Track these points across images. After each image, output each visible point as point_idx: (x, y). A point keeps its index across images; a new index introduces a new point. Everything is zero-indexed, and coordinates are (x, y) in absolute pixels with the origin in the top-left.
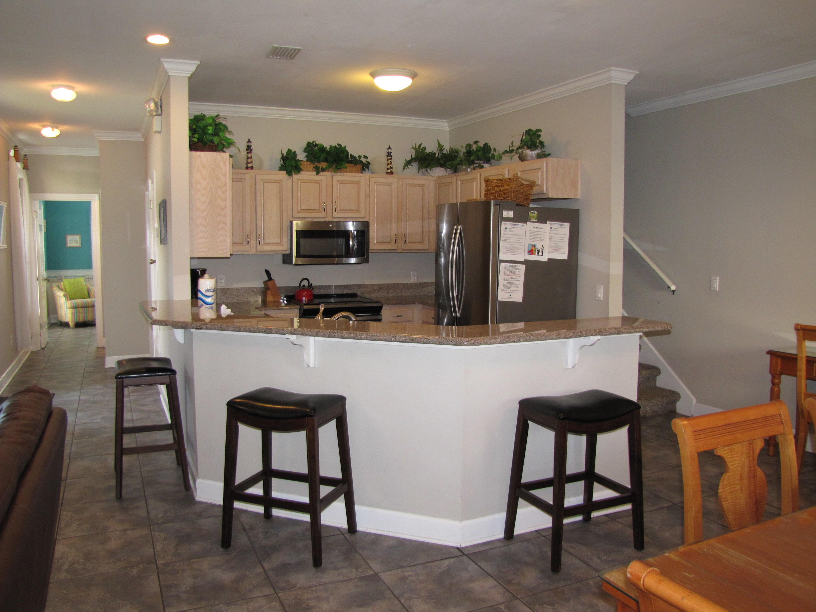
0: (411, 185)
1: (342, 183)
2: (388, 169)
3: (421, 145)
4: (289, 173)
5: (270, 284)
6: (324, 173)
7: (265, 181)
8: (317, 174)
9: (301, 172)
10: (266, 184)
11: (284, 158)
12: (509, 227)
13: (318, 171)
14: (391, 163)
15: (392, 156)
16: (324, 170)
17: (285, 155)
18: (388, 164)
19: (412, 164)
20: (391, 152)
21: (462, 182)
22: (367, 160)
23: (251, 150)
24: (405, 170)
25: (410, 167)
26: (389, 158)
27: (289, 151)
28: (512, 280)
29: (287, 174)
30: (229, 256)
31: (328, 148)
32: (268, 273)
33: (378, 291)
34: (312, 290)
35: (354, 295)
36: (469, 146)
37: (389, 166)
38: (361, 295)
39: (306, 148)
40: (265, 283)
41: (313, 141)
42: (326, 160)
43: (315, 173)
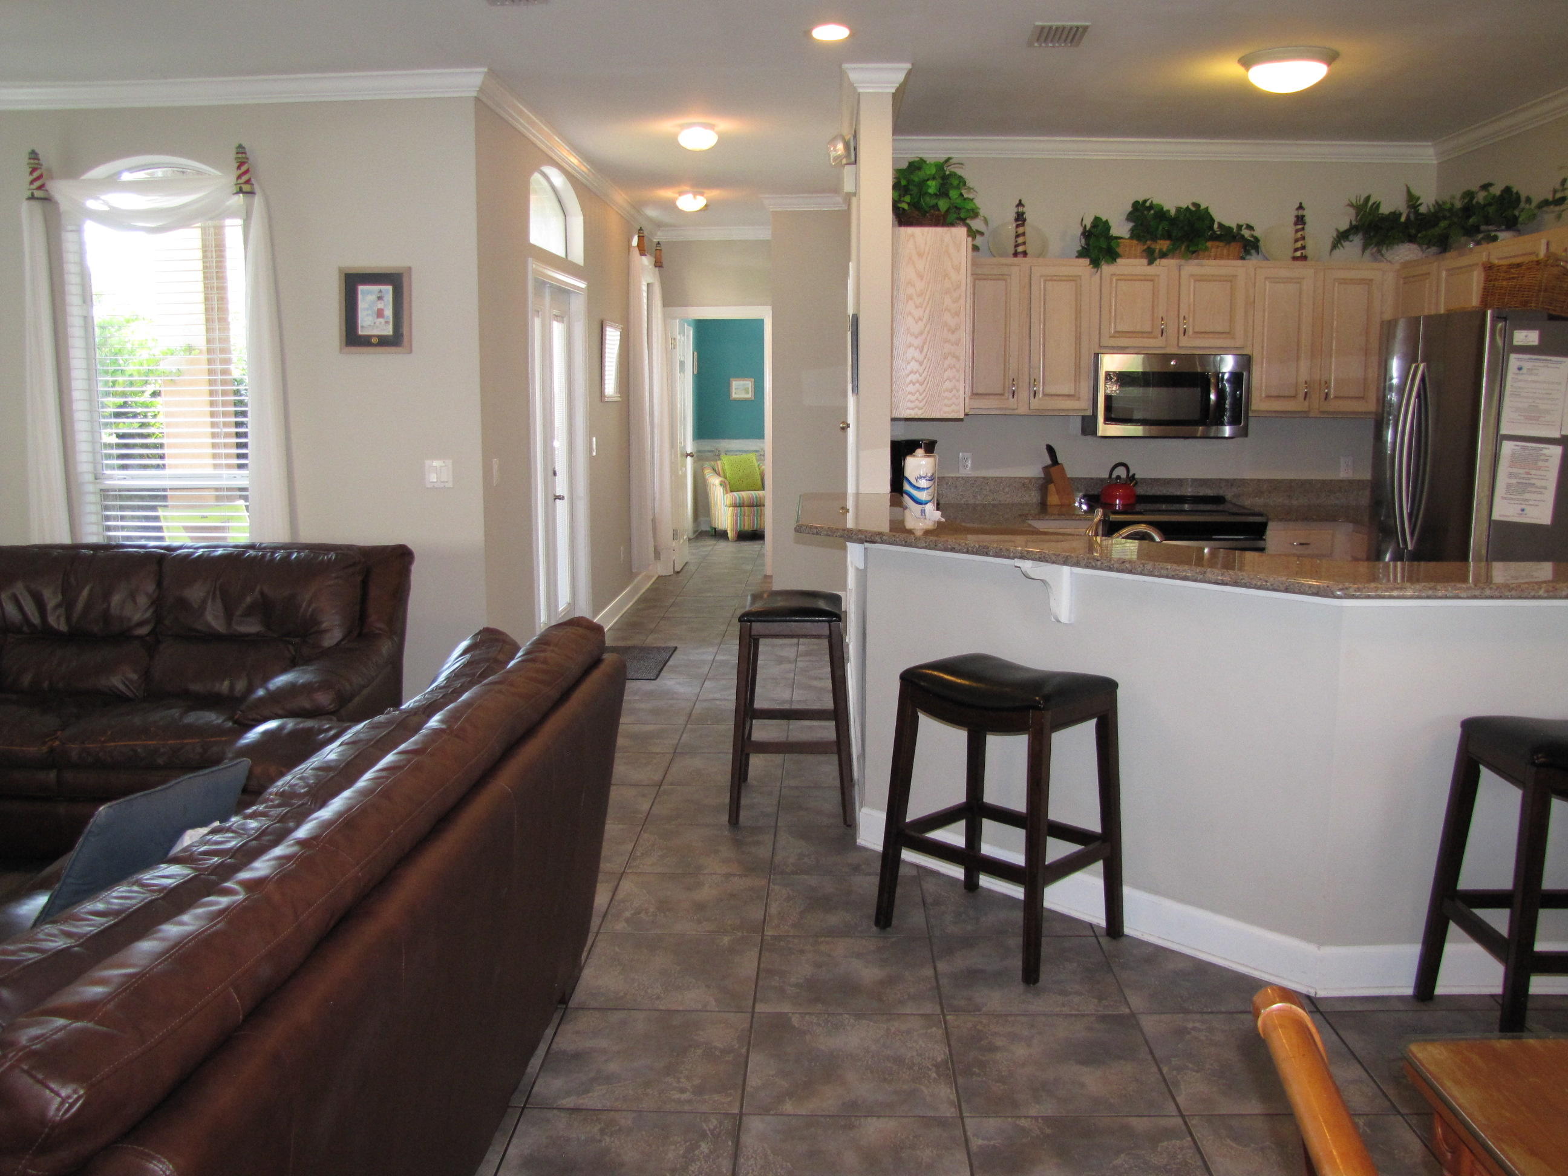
0: (1344, 282)
1: (1199, 279)
2: (1296, 250)
3: (1368, 198)
4: (1096, 263)
5: (1053, 470)
6: (1164, 261)
7: (1049, 278)
8: (1151, 263)
9: (1118, 260)
10: (1049, 284)
11: (1087, 234)
12: (1526, 365)
13: (1151, 257)
14: (1303, 238)
15: (1304, 224)
16: (1163, 255)
17: (1088, 227)
18: (1296, 241)
19: (1351, 238)
20: (1303, 216)
21: (1451, 272)
22: (1252, 232)
23: (1025, 220)
24: (1336, 252)
25: (1346, 244)
26: (1300, 227)
27: (1097, 219)
28: (1529, 479)
29: (1090, 264)
30: (962, 416)
31: (1173, 212)
32: (1051, 450)
33: (1270, 492)
34: (1134, 486)
35: (1219, 500)
36: (1469, 195)
37: (1299, 244)
38: (1234, 501)
39: (1130, 213)
40: (1046, 469)
41: (1143, 199)
42: (1168, 236)
43: (1145, 261)
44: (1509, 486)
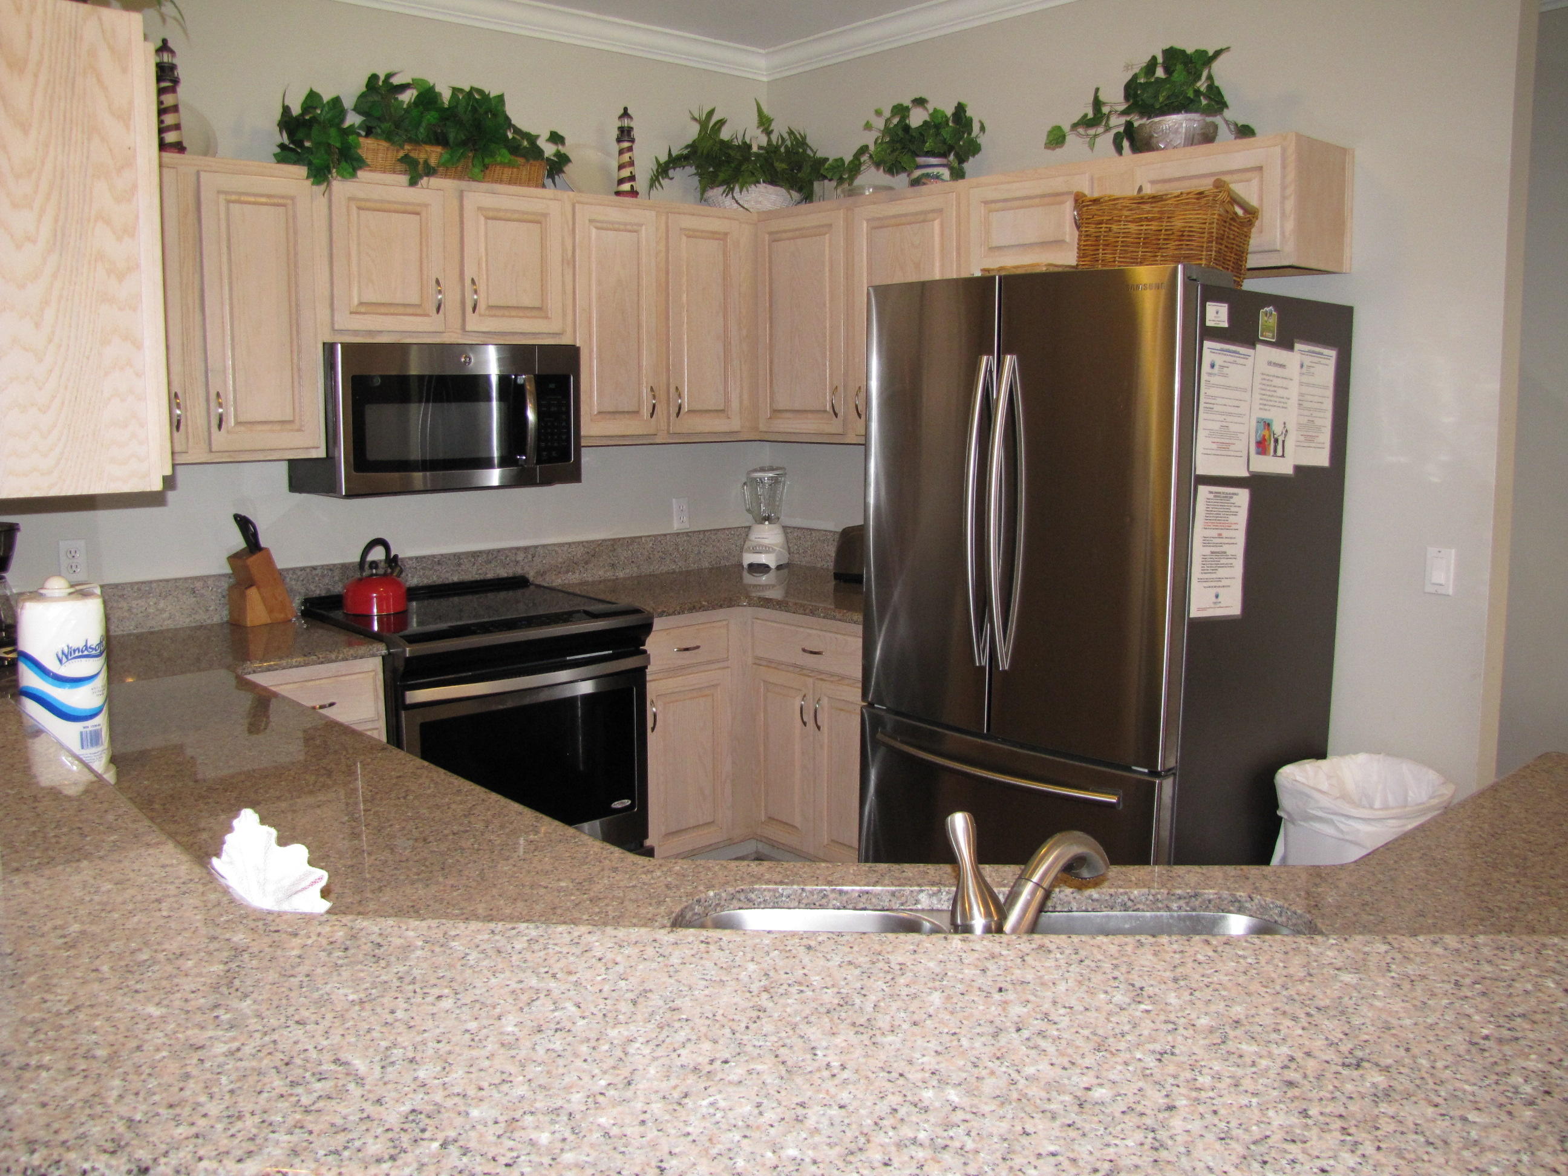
0: (692, 234)
1: (493, 216)
2: (621, 181)
3: (711, 113)
4: (320, 174)
5: (253, 560)
6: (434, 182)
7: (234, 197)
8: (413, 183)
9: (360, 173)
10: (235, 208)
12: (1219, 360)
13: (416, 172)
14: (631, 163)
15: (633, 141)
16: (430, 171)
17: (296, 110)
18: (621, 167)
19: (671, 173)
20: (630, 129)
21: (878, 225)
22: (560, 147)
23: (176, 81)
24: (654, 192)
25: (665, 182)
26: (626, 145)
27: (312, 98)
28: (1221, 545)
29: (308, 178)
31: (446, 96)
32: (244, 524)
33: (586, 563)
34: (399, 576)
35: (518, 583)
36: (901, 110)
37: (625, 173)
38: (539, 581)
39: (362, 96)
40: (235, 559)
41: (388, 72)
42: (440, 140)
43: (404, 179)
44: (1204, 557)
